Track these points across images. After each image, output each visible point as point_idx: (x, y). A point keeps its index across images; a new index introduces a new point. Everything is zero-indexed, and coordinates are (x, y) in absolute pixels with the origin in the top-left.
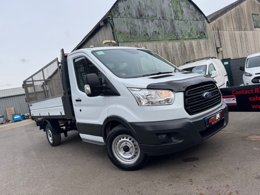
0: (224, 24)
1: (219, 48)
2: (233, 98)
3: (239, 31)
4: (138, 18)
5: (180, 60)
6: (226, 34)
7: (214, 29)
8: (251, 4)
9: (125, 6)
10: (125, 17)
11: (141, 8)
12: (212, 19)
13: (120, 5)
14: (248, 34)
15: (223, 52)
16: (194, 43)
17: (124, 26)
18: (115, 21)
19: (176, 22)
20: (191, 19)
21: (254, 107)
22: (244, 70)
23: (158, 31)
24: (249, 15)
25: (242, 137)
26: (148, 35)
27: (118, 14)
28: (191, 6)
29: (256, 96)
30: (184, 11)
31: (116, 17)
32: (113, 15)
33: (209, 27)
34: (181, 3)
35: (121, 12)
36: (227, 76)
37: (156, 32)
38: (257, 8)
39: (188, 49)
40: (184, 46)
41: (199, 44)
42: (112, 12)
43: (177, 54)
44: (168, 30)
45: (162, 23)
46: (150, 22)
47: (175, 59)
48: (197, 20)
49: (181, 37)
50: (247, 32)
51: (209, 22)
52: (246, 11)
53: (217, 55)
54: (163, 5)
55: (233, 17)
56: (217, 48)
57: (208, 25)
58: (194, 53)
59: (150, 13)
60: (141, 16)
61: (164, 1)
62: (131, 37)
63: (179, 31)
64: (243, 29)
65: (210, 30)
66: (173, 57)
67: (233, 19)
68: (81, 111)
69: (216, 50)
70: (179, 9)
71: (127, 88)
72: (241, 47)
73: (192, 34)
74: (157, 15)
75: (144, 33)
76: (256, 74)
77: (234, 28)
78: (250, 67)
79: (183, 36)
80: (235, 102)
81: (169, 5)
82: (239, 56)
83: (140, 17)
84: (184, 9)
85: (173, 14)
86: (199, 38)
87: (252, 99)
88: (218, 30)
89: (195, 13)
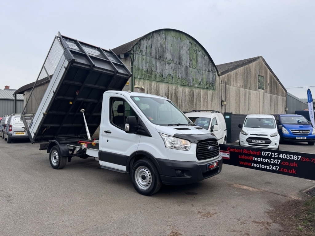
0: (232, 80)
1: (224, 101)
2: (228, 153)
3: (244, 89)
4: (157, 59)
5: (187, 105)
6: (232, 89)
7: (223, 82)
8: (259, 66)
9: (147, 44)
10: (146, 55)
11: (161, 50)
12: (223, 73)
13: (143, 42)
14: (251, 93)
15: (227, 106)
16: (202, 92)
17: (143, 63)
18: (136, 57)
19: (190, 69)
20: (204, 69)
21: (241, 163)
22: (242, 128)
23: (172, 75)
24: (255, 76)
25: (229, 185)
26: (163, 77)
27: (140, 51)
28: (206, 57)
29: (244, 155)
30: (199, 61)
31: (137, 54)
32: (135, 51)
33: (219, 79)
34: (198, 52)
35: (143, 50)
36: (226, 131)
37: (170, 75)
38: (264, 71)
39: (195, 97)
40: (193, 93)
41: (206, 94)
42: (135, 49)
43: (185, 100)
44: (181, 75)
45: (177, 68)
46: (167, 65)
47: (183, 104)
48: (209, 71)
49: (191, 84)
50: (250, 90)
51: (219, 75)
52: (253, 72)
53: (220, 108)
54: (181, 51)
55: (241, 75)
56: (222, 101)
57: (218, 78)
58: (200, 102)
59: (169, 56)
60: (160, 57)
61: (183, 48)
62: (147, 75)
63: (191, 79)
64: (248, 88)
65: (219, 82)
66: (182, 102)
67: (241, 77)
68: (108, 141)
69: (220, 103)
70: (195, 57)
71: (159, 133)
72: (243, 104)
73: (202, 83)
74: (174, 59)
75: (160, 74)
76: (251, 134)
77: (240, 85)
78: (247, 126)
79: (194, 84)
80: (228, 156)
81: (187, 52)
82: (241, 112)
83: (158, 58)
84: (199, 59)
85: (189, 62)
86: (207, 88)
87: (241, 156)
88: (226, 84)
89: (209, 64)
